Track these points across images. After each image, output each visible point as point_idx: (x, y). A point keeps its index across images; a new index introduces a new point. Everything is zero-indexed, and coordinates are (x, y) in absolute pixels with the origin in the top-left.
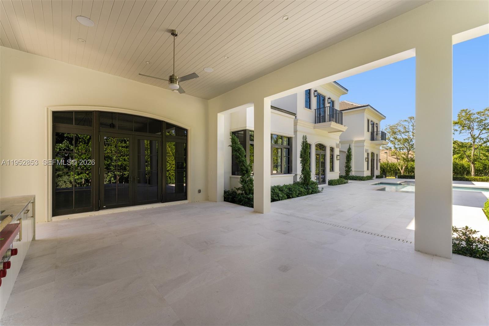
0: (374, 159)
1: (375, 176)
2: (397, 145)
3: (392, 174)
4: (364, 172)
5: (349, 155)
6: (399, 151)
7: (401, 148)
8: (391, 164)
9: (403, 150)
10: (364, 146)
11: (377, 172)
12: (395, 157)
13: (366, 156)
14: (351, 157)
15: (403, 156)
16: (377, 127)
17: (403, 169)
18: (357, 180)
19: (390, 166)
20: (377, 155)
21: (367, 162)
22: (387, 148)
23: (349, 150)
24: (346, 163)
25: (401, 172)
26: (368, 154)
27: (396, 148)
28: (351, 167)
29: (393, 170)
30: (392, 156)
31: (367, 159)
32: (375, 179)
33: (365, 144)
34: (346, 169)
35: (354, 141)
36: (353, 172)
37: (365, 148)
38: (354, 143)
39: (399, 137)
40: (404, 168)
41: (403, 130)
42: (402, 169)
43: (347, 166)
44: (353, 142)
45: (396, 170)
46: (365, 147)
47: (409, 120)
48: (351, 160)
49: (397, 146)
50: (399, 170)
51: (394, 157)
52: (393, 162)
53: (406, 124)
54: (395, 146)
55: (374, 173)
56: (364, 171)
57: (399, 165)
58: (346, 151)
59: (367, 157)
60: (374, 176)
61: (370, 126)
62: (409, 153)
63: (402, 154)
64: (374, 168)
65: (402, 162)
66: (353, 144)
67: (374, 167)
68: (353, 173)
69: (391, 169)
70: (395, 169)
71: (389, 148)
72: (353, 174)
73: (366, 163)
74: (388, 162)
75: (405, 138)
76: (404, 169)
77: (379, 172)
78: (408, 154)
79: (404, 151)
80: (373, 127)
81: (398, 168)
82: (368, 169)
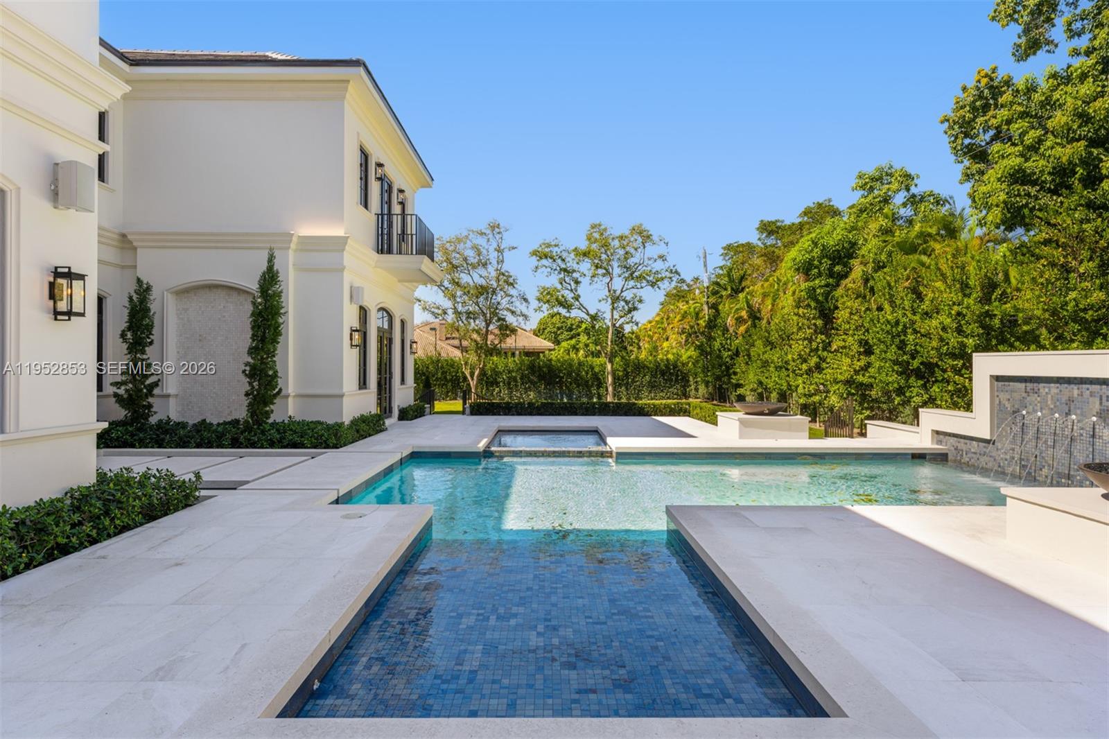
0: (390, 340)
1: (396, 413)
2: (460, 304)
3: (448, 392)
4: (345, 399)
5: (266, 308)
6: (465, 322)
7: (470, 312)
8: (446, 360)
9: (474, 319)
10: (341, 269)
11: (404, 395)
12: (456, 342)
13: (350, 318)
14: (281, 320)
15: (475, 336)
16: (402, 204)
17: (475, 378)
18: (302, 446)
19: (442, 367)
20: (403, 322)
21: (356, 351)
22: (436, 311)
23: (270, 278)
24: (252, 351)
25: (469, 385)
26: (363, 312)
27: (456, 312)
28: (275, 375)
29: (451, 380)
30: (447, 339)
31: (356, 336)
32: (392, 425)
33: (348, 258)
34: (250, 384)
35: (295, 239)
36: (290, 400)
37: (348, 278)
38: (296, 251)
39: (465, 278)
40: (477, 373)
41: (473, 259)
42: (473, 379)
43: (253, 368)
44: (293, 246)
45: (458, 379)
46: (346, 274)
47: (488, 232)
48: (281, 339)
49: (460, 308)
50: (465, 378)
51: (451, 342)
52: (451, 355)
53: (481, 241)
54: (455, 308)
55: (390, 397)
56: (342, 396)
57: (466, 364)
58: (254, 286)
59: (356, 325)
60: (391, 411)
61: (375, 187)
62: (490, 329)
63: (474, 330)
64: (391, 378)
65: (473, 358)
66: (291, 253)
67: (391, 373)
68: (288, 409)
69: (445, 378)
70: (456, 375)
71: (440, 312)
72: (291, 413)
73: (350, 358)
74: (440, 354)
75: (480, 283)
76: (478, 377)
77: (412, 391)
78: (487, 331)
79: (477, 322)
80: (386, 200)
81: (463, 373)
82: (363, 384)
